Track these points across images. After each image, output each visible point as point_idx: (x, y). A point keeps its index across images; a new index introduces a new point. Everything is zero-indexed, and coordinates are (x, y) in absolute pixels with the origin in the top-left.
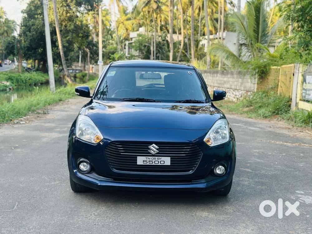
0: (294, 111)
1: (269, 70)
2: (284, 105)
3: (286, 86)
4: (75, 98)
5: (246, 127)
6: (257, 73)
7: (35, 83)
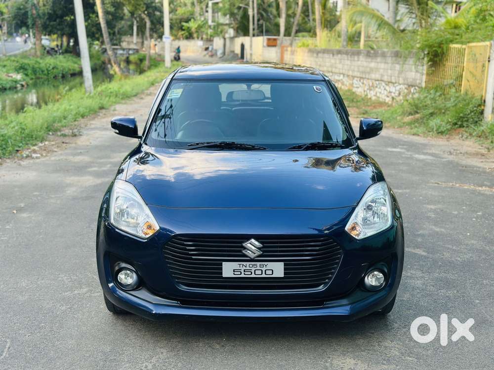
0: (489, 122)
1: (447, 50)
2: (473, 112)
3: (476, 79)
4: (125, 103)
5: (411, 155)
6: (426, 55)
7: (63, 74)
